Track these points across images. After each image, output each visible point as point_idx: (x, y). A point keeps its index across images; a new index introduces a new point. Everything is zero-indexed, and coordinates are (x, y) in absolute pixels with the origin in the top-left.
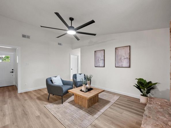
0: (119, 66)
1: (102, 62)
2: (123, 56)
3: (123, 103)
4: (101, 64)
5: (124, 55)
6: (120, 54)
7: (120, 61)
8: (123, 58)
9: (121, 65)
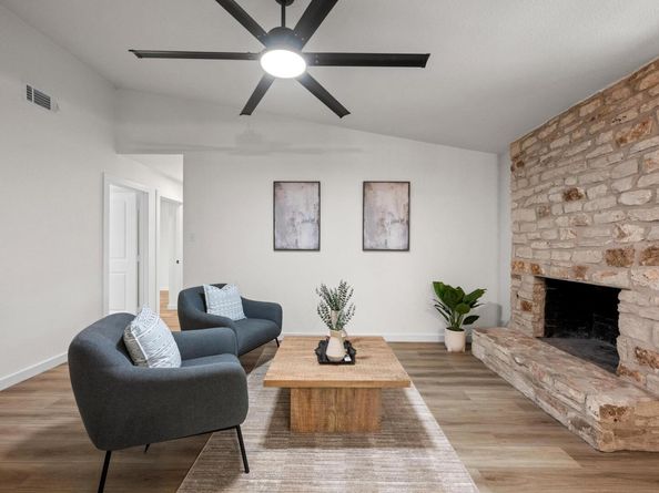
0: (374, 247)
1: (310, 228)
2: (390, 213)
3: (434, 367)
4: (306, 240)
5: (392, 208)
6: (378, 204)
7: (381, 228)
8: (388, 220)
9: (383, 242)
